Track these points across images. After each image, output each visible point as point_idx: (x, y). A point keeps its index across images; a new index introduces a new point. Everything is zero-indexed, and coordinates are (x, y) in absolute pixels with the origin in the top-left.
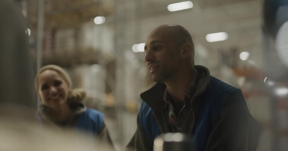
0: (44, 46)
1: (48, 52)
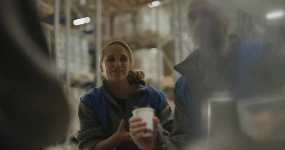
0: (103, 32)
1: (108, 37)
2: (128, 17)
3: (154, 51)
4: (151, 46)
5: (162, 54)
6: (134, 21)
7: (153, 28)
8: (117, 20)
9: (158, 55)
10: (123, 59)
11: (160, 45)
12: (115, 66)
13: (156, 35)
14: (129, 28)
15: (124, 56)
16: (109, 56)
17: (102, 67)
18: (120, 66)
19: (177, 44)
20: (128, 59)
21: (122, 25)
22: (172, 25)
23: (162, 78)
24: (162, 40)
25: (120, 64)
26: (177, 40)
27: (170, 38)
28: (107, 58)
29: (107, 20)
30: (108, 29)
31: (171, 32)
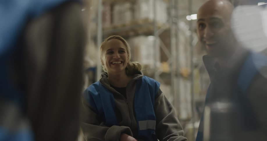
0: (104, 20)
2: (127, 5)
3: (151, 38)
4: (148, 33)
5: (158, 41)
6: (133, 10)
7: (151, 16)
8: (117, 8)
9: (155, 42)
10: (121, 51)
11: (157, 33)
12: (114, 58)
13: (154, 23)
14: (128, 16)
15: (122, 48)
16: (109, 50)
17: (103, 61)
18: (119, 58)
19: (173, 32)
20: (126, 51)
21: (121, 13)
22: (169, 14)
23: (158, 64)
24: (159, 28)
25: (119, 55)
26: (174, 28)
27: (167, 26)
28: (107, 51)
29: (108, 8)
30: (108, 17)
31: (168, 21)
